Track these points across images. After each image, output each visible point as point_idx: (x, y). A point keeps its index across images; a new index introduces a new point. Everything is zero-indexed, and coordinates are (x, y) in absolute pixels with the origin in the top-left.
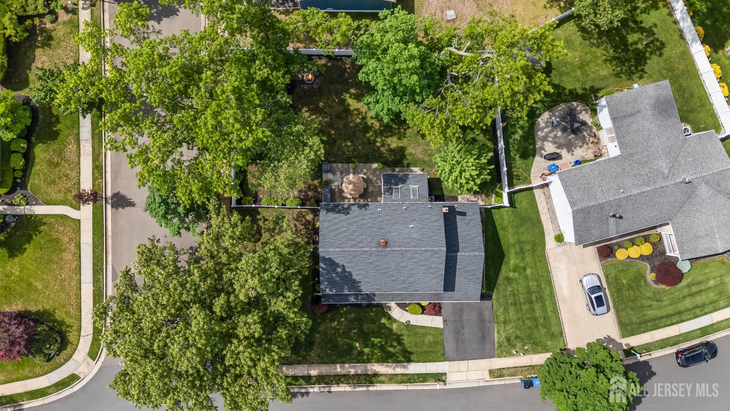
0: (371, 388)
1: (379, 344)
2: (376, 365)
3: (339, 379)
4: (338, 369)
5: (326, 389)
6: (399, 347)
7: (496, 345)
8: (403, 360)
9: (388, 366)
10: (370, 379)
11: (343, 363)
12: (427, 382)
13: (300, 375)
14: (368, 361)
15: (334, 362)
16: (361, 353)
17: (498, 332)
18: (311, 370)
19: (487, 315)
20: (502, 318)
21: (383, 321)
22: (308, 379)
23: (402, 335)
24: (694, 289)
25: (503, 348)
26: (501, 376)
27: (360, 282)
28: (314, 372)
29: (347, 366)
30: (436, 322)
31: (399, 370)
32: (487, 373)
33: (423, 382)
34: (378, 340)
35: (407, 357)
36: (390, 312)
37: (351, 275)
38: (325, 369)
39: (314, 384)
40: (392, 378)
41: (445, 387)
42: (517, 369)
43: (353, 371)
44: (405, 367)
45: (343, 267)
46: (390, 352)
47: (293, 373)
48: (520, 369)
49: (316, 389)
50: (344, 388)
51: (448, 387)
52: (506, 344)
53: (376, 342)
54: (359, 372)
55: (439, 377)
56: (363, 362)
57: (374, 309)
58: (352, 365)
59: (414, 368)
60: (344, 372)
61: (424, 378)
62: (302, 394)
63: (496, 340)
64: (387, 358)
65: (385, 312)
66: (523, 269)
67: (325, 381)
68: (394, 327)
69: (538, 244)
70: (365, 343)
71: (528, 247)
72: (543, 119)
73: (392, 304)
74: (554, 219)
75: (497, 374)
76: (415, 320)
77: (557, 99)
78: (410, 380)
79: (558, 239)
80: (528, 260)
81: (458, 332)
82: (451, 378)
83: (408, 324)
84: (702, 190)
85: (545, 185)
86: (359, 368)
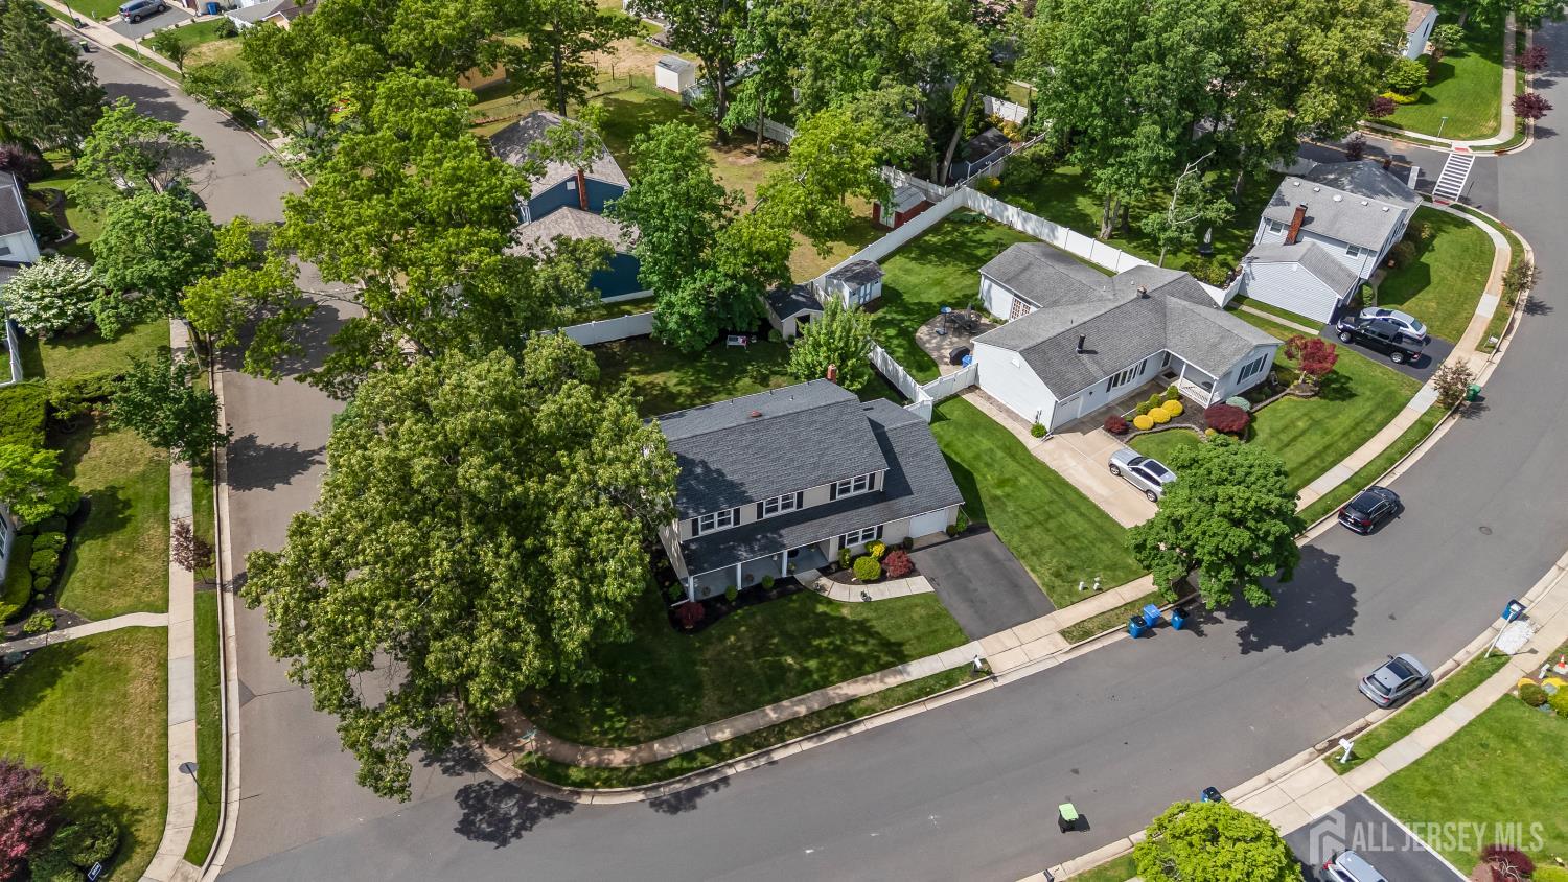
0: (855, 730)
1: (831, 647)
2: (844, 685)
3: (781, 732)
4: (771, 714)
5: (763, 761)
6: (872, 641)
7: (1044, 590)
8: (891, 660)
9: (868, 680)
10: (846, 713)
11: (776, 700)
12: (956, 683)
13: (694, 748)
14: (825, 682)
15: (757, 705)
16: (806, 672)
17: (1033, 570)
18: (715, 733)
19: (996, 550)
20: (1025, 549)
21: (821, 608)
22: (715, 750)
23: (867, 620)
24: (1285, 438)
25: (1059, 590)
26: (1087, 634)
27: (742, 484)
28: (723, 734)
29: (785, 703)
30: (918, 585)
31: (892, 681)
32: (1059, 638)
33: (949, 685)
34: (826, 640)
35: (895, 654)
36: (826, 594)
37: (723, 475)
38: (744, 723)
39: (732, 756)
40: (888, 700)
41: (997, 684)
42: (1107, 615)
43: (802, 710)
44: (901, 673)
45: (703, 463)
46: (859, 654)
47: (679, 749)
48: (1113, 613)
49: (741, 768)
50: (798, 747)
51: (1001, 682)
52: (1058, 582)
53: (823, 645)
54: (816, 707)
56: (817, 686)
57: (795, 597)
58: (795, 699)
59: (919, 669)
60: (785, 716)
61: (949, 679)
62: (715, 786)
63: (1038, 582)
64: (857, 668)
65: (816, 595)
66: (1012, 481)
67: (752, 742)
68: (845, 612)
69: (1013, 447)
70: (802, 652)
71: (1000, 454)
72: (923, 333)
73: (824, 581)
74: (1015, 417)
75: (1078, 633)
76: (878, 592)
77: (927, 313)
78: (923, 689)
79: (1039, 431)
80: (1012, 467)
81: (963, 589)
82: (999, 664)
83: (867, 601)
84: (1173, 302)
85: (973, 387)
86: (813, 702)
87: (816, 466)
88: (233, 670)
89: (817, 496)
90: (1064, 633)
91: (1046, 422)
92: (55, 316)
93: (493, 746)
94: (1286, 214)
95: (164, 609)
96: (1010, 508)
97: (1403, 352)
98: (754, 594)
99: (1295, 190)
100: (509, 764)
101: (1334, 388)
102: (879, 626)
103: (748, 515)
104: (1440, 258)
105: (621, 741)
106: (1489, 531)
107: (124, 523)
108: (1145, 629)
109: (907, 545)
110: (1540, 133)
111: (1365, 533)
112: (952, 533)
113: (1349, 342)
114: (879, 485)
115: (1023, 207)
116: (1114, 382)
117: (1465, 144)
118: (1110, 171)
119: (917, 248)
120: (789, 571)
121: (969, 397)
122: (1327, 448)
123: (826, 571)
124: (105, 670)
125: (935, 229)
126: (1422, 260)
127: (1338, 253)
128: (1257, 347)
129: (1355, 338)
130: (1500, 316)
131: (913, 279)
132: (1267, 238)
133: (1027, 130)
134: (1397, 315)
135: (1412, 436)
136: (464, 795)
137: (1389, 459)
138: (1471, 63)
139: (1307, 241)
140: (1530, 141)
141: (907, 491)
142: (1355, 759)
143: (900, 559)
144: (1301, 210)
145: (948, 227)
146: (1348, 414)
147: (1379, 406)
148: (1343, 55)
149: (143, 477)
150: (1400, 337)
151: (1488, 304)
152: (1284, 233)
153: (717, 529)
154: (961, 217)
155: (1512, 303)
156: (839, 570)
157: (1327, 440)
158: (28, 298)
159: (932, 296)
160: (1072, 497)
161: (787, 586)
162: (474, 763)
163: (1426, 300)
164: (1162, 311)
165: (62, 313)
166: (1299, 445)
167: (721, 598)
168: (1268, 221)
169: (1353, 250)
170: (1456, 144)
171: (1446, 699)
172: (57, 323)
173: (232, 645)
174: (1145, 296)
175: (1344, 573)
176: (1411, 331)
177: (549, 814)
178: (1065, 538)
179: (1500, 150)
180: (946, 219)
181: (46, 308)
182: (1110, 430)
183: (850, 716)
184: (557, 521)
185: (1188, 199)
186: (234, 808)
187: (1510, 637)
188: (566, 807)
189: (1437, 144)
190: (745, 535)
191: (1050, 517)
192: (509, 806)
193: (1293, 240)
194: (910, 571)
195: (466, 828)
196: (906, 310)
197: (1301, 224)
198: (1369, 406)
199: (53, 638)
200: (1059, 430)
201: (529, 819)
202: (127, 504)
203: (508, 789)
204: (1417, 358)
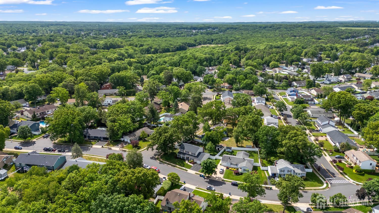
1: (181, 164)
3: (170, 165)
9: (179, 166)
10: (175, 166)
12: (184, 170)
14: (177, 165)
16: (177, 163)
18: (167, 162)
26: (197, 174)
27: (185, 149)
30: (192, 165)
32: (195, 173)
35: (183, 166)
39: (166, 164)
40: (178, 168)
41: (186, 172)
45: (184, 146)
47: (164, 162)
50: (170, 166)
55: (187, 170)
59: (183, 168)
62: (163, 164)
65: (185, 161)
67: (168, 164)
68: (185, 163)
76: (189, 163)
78: (181, 169)
83: (187, 163)
84: (247, 161)
87: (191, 150)
89: (190, 153)
98: (181, 159)
100: (157, 157)
102: (185, 165)
103: (184, 152)
105: (163, 159)
109: (196, 163)
112: (200, 164)
114: (196, 156)
121: (221, 160)
141: (198, 157)
142: (198, 188)
143: (194, 163)
153: (182, 152)
156: (188, 161)
162: (155, 156)
174: (244, 159)
182: (227, 168)
188: (156, 160)
195: (151, 158)
200: (222, 165)
201: (154, 159)
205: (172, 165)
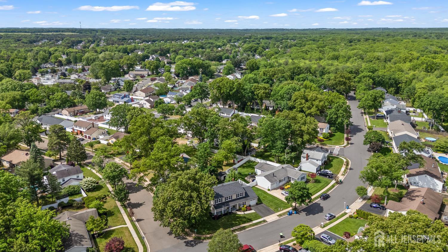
0: (246, 230)
1: (240, 220)
2: (243, 224)
6: (246, 219)
9: (246, 224)
10: (244, 228)
11: (232, 227)
12: (262, 223)
14: (240, 224)
15: (229, 228)
16: (236, 223)
17: (271, 208)
19: (265, 206)
20: (269, 205)
21: (237, 215)
23: (245, 216)
26: (281, 215)
27: (222, 195)
30: (253, 211)
31: (251, 223)
35: (251, 220)
37: (219, 193)
40: (250, 226)
41: (268, 223)
42: (284, 213)
43: (237, 228)
46: (244, 220)
52: (275, 210)
53: (238, 220)
55: (264, 221)
56: (238, 225)
58: (235, 227)
59: (254, 222)
61: (260, 222)
63: (273, 210)
64: (244, 222)
65: (236, 214)
66: (266, 197)
68: (241, 215)
69: (265, 192)
70: (235, 221)
71: (263, 193)
72: (246, 178)
73: (237, 212)
74: (265, 189)
75: (280, 216)
77: (246, 176)
78: (256, 224)
79: (269, 190)
80: (265, 195)
81: (260, 211)
82: (267, 220)
83: (245, 214)
84: (288, 169)
85: (257, 185)
86: (239, 227)
87: (234, 192)
88: (141, 231)
89: (234, 197)
90: (277, 216)
91: (270, 188)
92: (90, 186)
93: (188, 236)
94: (305, 155)
95: (126, 224)
96: (266, 200)
97: (328, 175)
98: (225, 214)
99: (306, 151)
100: (191, 238)
101: (317, 181)
102: (247, 217)
103: (224, 201)
104: (334, 163)
105: (208, 234)
106: (344, 198)
107: (114, 214)
108: (290, 214)
109: (250, 205)
110: (351, 144)
111: (324, 200)
112: (257, 204)
113: (320, 175)
114: (244, 195)
115: (260, 159)
116: (280, 181)
117: (338, 146)
118: (274, 150)
119: (242, 166)
120: (231, 211)
121: (256, 186)
122: (317, 189)
123: (237, 210)
124: (120, 232)
125: (245, 163)
126: (331, 163)
127: (315, 161)
128: (303, 174)
129: (321, 174)
130: (345, 170)
131: (243, 171)
132: (303, 160)
133: (259, 147)
134: (327, 170)
135: (331, 187)
136: (185, 242)
137: (328, 190)
138: (338, 134)
139: (309, 159)
140: (350, 145)
141: (249, 196)
142: (324, 226)
143: (249, 208)
144: (307, 154)
145: (247, 163)
146: (320, 185)
147: (325, 184)
148: (308, 129)
149: (114, 208)
150: (328, 173)
151: (343, 169)
152: (305, 159)
153: (219, 203)
154: (249, 161)
155: (347, 168)
156: (240, 210)
157: (317, 188)
158: (86, 183)
159: (247, 173)
160: (276, 198)
161: (231, 213)
162: (186, 239)
163: (332, 169)
164: (286, 170)
165: (92, 186)
166: (313, 189)
167: (220, 215)
168: (302, 157)
169: (317, 160)
170: (336, 146)
171: (338, 218)
172: (91, 187)
173: (139, 228)
174: (283, 168)
175: (321, 205)
176: (329, 173)
177: (199, 243)
178: (276, 204)
179: (344, 147)
180: (247, 162)
181: (89, 185)
182: (281, 189)
183: (245, 228)
184: (202, 189)
185: (288, 153)
186: (149, 247)
187: (347, 211)
189: (333, 147)
190: (223, 204)
191: (273, 201)
192: (192, 243)
193: (307, 159)
194: (251, 210)
195: (186, 245)
196: (242, 175)
197: (308, 157)
198: (324, 184)
199: (109, 229)
200: (272, 190)
201: (196, 244)
202: (113, 212)
203: (192, 241)
204: (331, 177)
205: (236, 230)
